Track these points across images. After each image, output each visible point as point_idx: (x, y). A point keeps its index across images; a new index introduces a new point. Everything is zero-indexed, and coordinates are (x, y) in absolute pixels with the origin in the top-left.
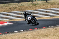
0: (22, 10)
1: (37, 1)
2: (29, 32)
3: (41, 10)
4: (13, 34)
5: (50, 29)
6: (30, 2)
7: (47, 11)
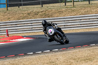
0: (49, 17)
1: (74, 2)
2: (60, 53)
3: (80, 17)
4: (34, 57)
5: (94, 48)
6: (61, 4)
7: (89, 19)
